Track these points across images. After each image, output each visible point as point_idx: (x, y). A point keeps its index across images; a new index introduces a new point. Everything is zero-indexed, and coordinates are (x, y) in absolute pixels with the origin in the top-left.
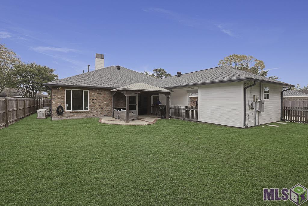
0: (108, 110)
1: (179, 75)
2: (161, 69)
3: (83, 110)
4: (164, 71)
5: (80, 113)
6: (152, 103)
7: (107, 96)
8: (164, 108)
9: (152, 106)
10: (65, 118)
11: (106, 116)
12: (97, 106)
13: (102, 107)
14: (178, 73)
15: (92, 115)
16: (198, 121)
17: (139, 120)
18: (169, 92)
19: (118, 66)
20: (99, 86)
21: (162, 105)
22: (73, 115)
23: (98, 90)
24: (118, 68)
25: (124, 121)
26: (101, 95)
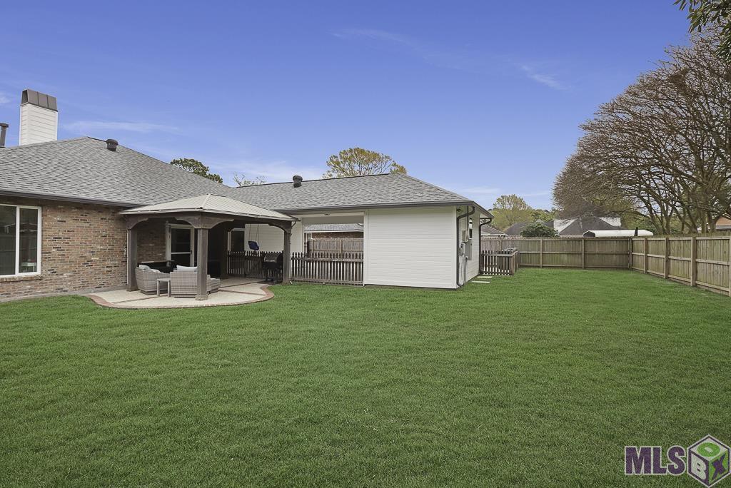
0: (108, 269)
1: (297, 182)
2: (193, 161)
3: (18, 275)
4: (202, 166)
5: (4, 285)
6: (229, 249)
7: (107, 228)
8: (276, 258)
11: (102, 289)
12: (72, 258)
13: (89, 263)
14: (295, 178)
15: (52, 288)
16: (365, 283)
17: (222, 291)
18: (290, 222)
19: (108, 142)
20: (83, 196)
23: (77, 208)
24: (112, 145)
25: (191, 296)
26: (87, 225)
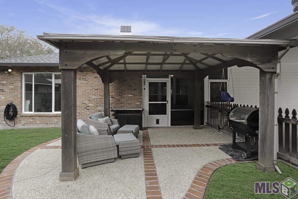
3: (54, 112)
5: (45, 118)
6: (207, 98)
7: (98, 84)
9: (207, 106)
10: (19, 126)
13: (87, 108)
21: (236, 106)
22: (32, 120)
26: (86, 82)
